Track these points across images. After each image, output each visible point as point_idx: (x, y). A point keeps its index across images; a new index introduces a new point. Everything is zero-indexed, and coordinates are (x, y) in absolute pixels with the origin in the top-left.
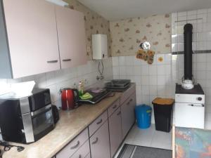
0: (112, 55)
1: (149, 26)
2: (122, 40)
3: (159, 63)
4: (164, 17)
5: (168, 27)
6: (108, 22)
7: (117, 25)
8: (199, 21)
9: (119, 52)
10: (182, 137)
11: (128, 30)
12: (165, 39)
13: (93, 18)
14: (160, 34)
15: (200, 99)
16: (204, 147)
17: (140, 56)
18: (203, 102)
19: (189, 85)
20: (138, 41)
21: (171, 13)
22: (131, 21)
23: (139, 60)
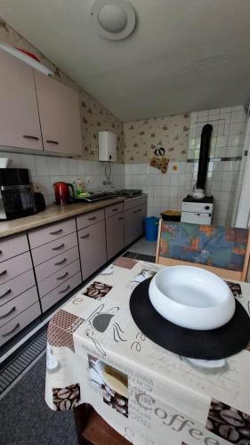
0: (125, 161)
1: (165, 128)
2: (136, 146)
3: (174, 172)
4: (182, 116)
5: (186, 129)
6: (122, 123)
7: (132, 128)
8: (221, 122)
9: (132, 159)
10: (167, 230)
11: (142, 133)
12: (181, 144)
13: (101, 113)
14: (177, 138)
15: (207, 208)
16: (189, 241)
17: (153, 163)
18: (210, 211)
19: (199, 194)
20: (153, 147)
21: (190, 112)
22: (146, 122)
23: (153, 168)
